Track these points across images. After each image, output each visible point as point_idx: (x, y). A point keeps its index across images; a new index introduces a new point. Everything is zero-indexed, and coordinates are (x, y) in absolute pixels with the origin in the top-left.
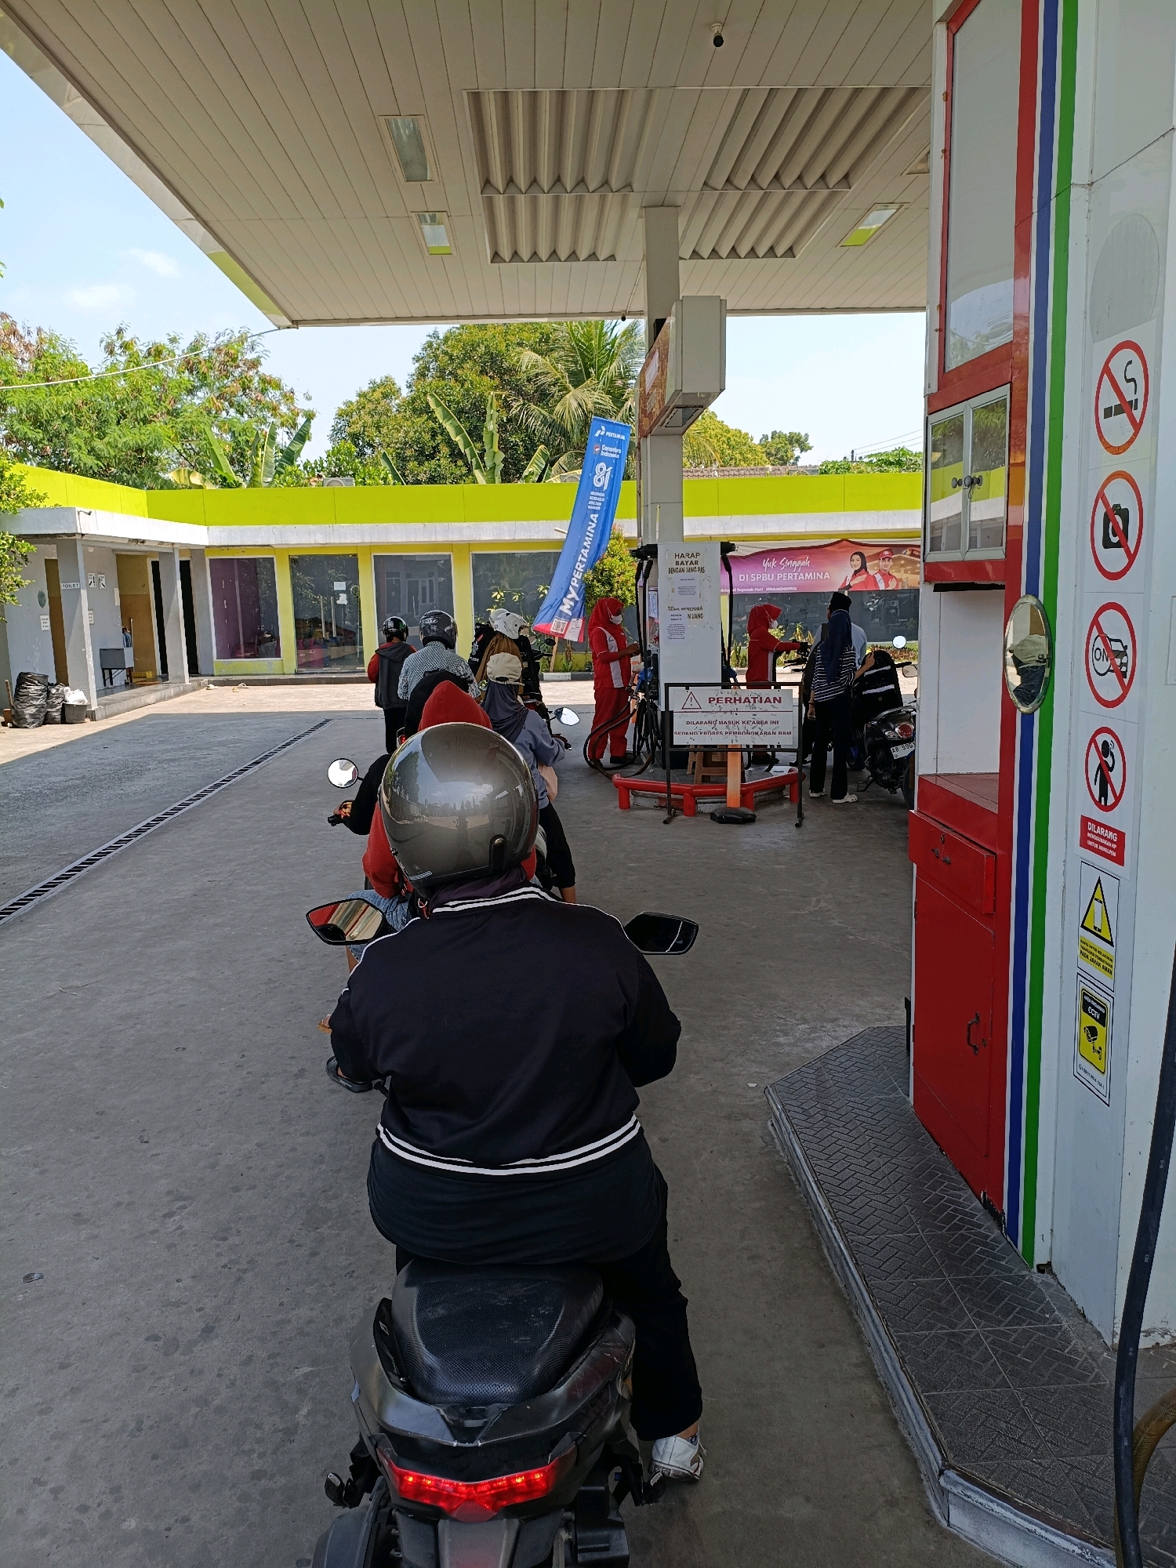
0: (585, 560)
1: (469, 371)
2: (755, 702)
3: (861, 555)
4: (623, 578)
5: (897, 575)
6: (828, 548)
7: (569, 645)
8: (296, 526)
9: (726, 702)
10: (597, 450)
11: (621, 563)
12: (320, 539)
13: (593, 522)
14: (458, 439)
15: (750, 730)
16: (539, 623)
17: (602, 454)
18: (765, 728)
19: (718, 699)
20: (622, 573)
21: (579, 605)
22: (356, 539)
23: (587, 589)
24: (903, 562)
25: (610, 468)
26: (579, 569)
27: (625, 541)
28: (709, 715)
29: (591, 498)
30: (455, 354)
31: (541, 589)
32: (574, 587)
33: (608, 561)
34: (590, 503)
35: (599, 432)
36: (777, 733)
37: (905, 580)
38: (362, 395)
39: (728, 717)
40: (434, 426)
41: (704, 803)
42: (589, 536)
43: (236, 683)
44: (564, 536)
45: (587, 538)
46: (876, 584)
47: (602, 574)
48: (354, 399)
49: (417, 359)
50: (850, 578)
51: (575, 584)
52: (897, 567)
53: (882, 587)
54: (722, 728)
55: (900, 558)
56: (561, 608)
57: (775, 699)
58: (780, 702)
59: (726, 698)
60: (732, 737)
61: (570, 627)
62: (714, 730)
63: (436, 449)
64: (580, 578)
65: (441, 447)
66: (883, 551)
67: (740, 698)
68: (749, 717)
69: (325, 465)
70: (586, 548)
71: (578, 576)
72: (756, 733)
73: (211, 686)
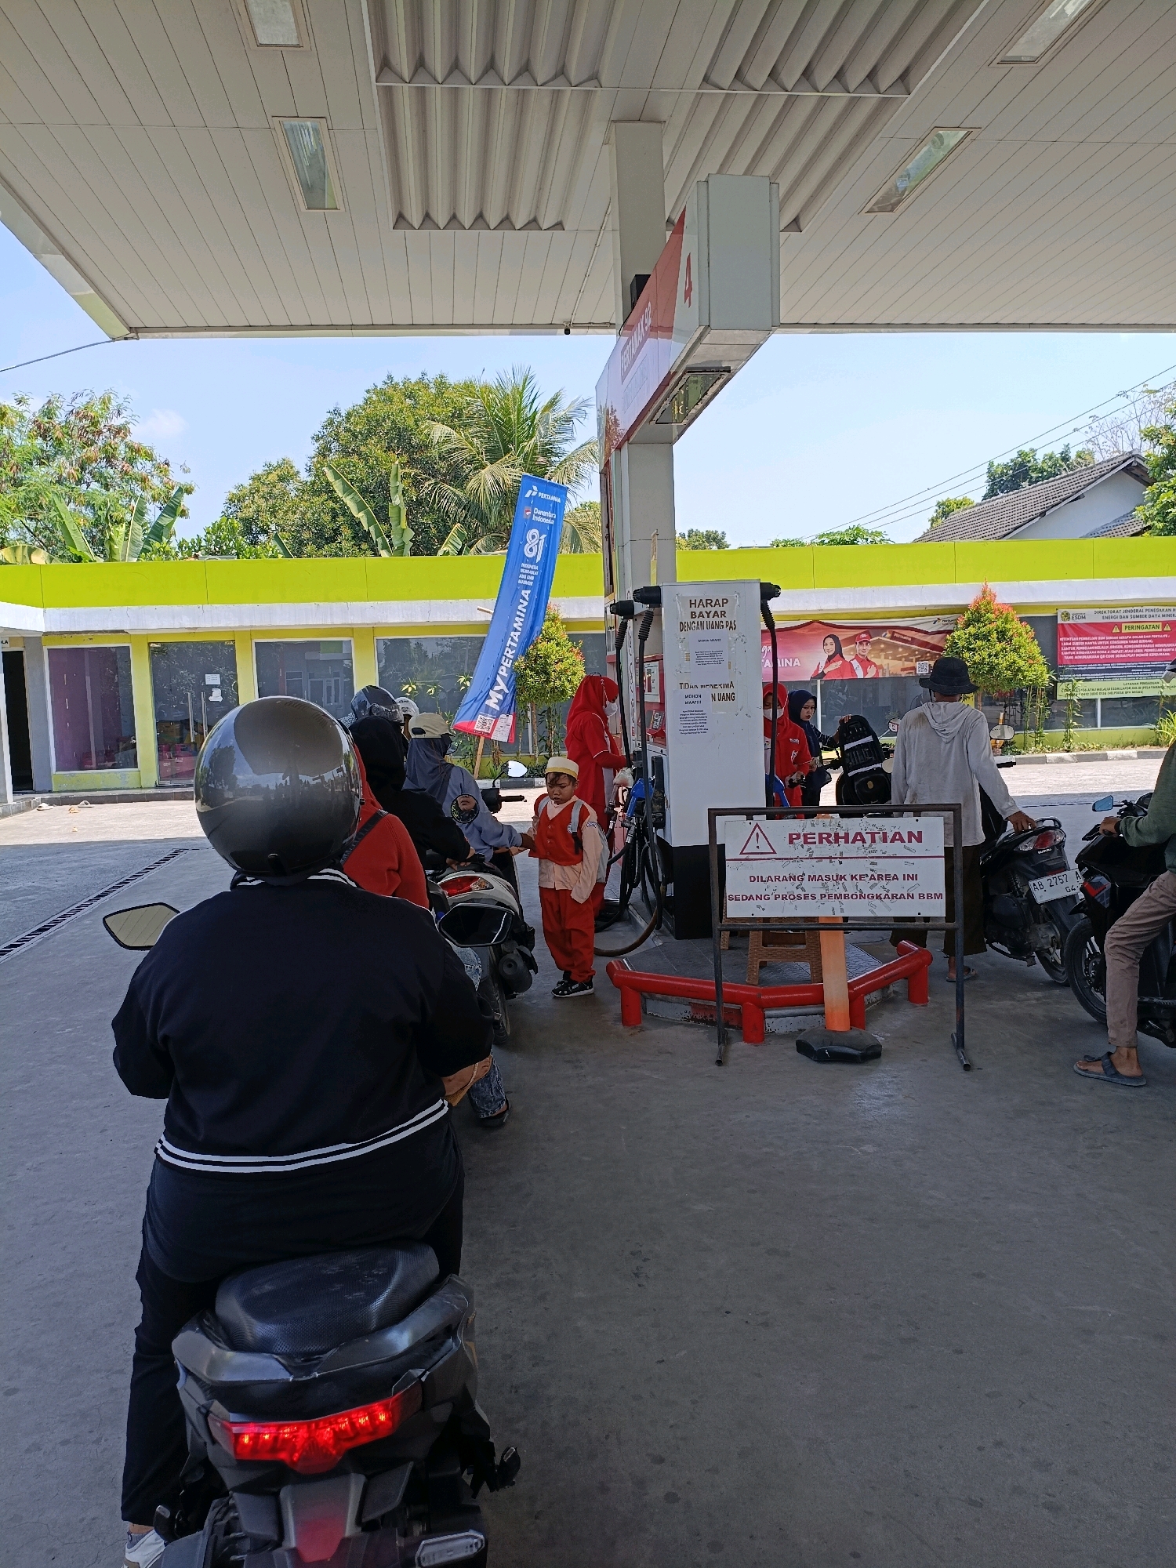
0: (515, 645)
1: (374, 448)
2: (873, 841)
3: (835, 638)
4: (560, 666)
5: (877, 661)
6: (798, 631)
7: (497, 747)
8: (157, 607)
9: (821, 842)
10: (528, 513)
11: (558, 648)
12: (187, 623)
13: (524, 599)
14: (361, 516)
15: (866, 892)
16: (461, 720)
17: (534, 518)
18: (894, 887)
19: (805, 835)
20: (561, 660)
21: (509, 698)
22: (232, 622)
23: (517, 681)
24: (882, 646)
25: (544, 536)
26: (508, 655)
27: (562, 623)
28: (792, 864)
29: (522, 571)
30: (358, 430)
31: (462, 680)
32: (502, 677)
33: (543, 647)
34: (521, 576)
35: (530, 492)
36: (916, 896)
37: (885, 667)
38: (256, 478)
39: (825, 869)
40: (335, 506)
41: (777, 1017)
42: (520, 617)
43: (75, 801)
44: (489, 618)
45: (517, 619)
46: (853, 671)
47: (535, 661)
48: (247, 483)
49: (317, 439)
50: (823, 664)
51: (503, 672)
52: (876, 652)
53: (860, 674)
54: (810, 887)
55: (879, 642)
56: (487, 702)
57: (910, 834)
58: (919, 840)
59: (820, 835)
60: (835, 903)
61: (498, 726)
62: (799, 891)
63: (337, 532)
64: (509, 666)
65: (342, 528)
66: (861, 634)
67: (847, 835)
68: (863, 867)
69: (204, 543)
70: (516, 630)
71: (507, 664)
72: (878, 897)
73: (44, 805)
